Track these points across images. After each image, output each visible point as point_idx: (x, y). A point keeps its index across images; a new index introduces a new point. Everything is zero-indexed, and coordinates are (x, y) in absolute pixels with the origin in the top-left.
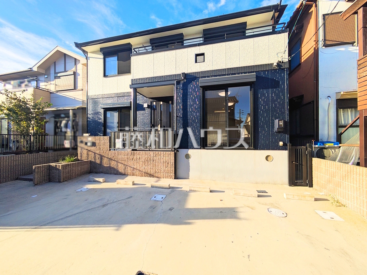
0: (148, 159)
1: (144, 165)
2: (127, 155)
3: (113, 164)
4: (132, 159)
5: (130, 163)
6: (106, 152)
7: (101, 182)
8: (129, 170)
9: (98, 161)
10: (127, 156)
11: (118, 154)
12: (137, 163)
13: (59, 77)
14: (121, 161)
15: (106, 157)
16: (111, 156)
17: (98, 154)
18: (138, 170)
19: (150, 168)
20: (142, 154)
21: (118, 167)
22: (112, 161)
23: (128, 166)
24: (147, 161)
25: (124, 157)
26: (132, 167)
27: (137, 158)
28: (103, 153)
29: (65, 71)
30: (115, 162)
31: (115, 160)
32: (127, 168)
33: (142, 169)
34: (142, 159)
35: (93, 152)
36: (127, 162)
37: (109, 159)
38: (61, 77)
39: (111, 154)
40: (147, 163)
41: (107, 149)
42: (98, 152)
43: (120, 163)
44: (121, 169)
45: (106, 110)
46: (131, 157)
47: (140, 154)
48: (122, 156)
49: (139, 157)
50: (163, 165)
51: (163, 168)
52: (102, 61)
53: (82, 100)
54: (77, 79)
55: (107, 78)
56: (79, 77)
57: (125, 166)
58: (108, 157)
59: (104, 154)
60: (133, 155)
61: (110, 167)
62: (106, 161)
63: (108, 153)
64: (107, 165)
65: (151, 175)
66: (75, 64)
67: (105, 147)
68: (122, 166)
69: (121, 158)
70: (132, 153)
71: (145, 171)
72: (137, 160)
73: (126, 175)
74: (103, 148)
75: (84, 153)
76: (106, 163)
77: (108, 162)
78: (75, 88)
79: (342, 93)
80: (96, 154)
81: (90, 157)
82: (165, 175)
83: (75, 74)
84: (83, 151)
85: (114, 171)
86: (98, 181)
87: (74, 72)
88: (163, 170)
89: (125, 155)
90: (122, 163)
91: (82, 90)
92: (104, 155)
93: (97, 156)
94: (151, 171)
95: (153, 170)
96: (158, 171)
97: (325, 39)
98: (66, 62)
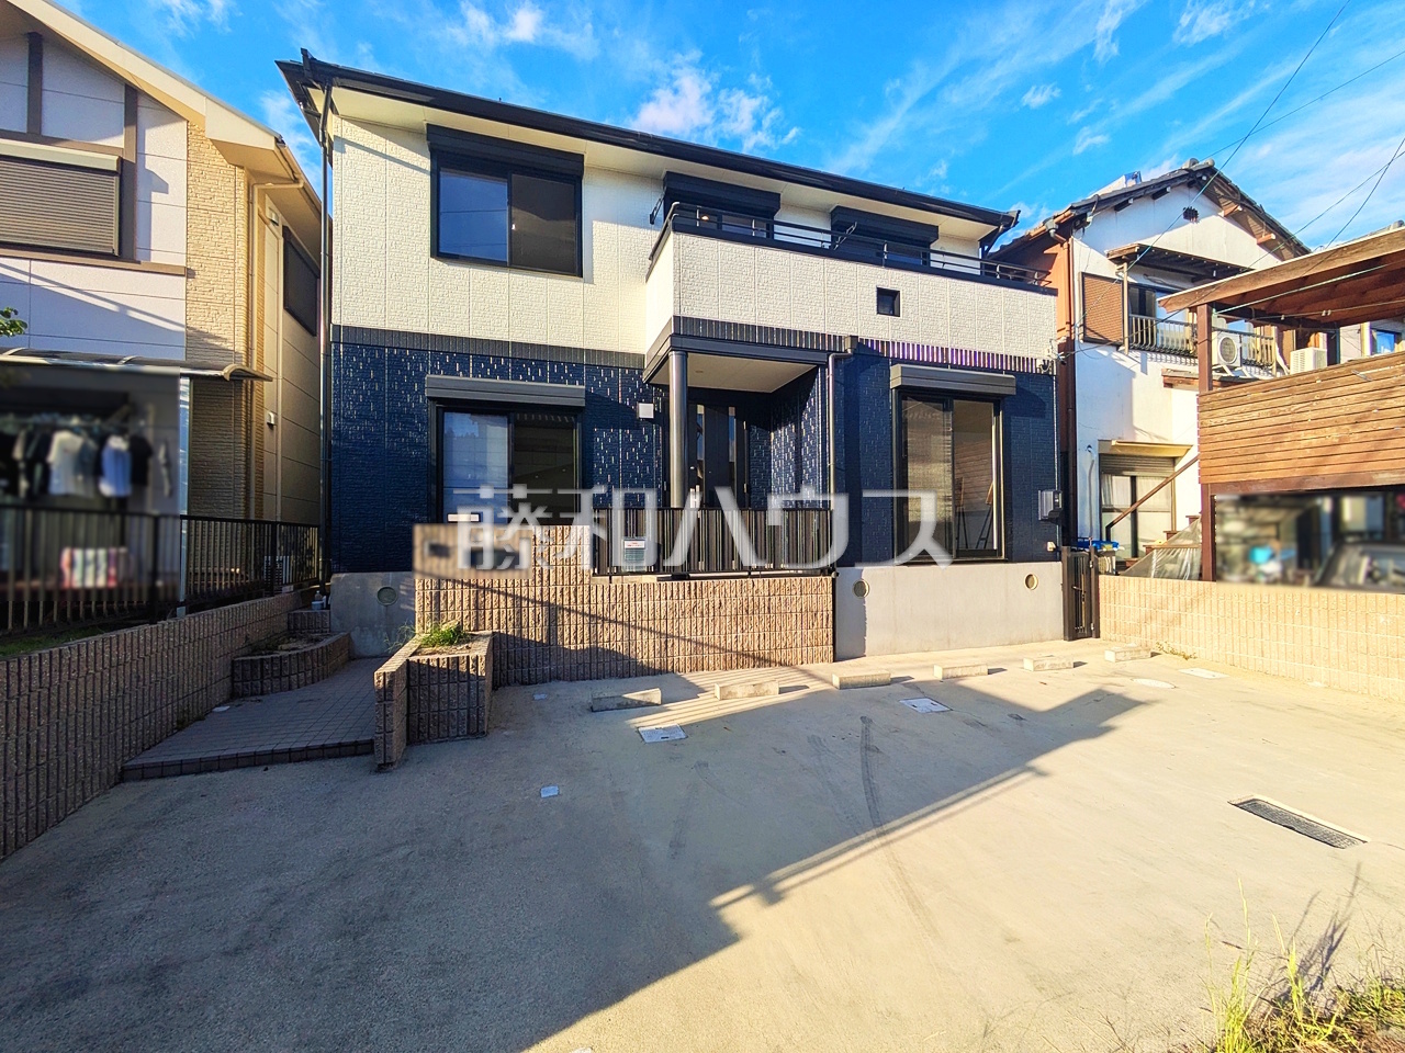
0: (751, 604)
1: (734, 628)
2: (672, 595)
3: (612, 638)
4: (692, 611)
5: (684, 626)
6: (576, 590)
7: (657, 704)
8: (679, 654)
9: (536, 633)
10: (669, 602)
11: (632, 596)
12: (711, 623)
14: (645, 623)
15: (577, 612)
16: (600, 606)
17: (535, 601)
18: (715, 647)
19: (756, 635)
20: (728, 591)
21: (632, 648)
22: (603, 626)
23: (673, 636)
24: (747, 611)
25: (657, 607)
26: (690, 640)
27: (711, 604)
28: (561, 595)
29: (34, 134)
30: (620, 627)
31: (619, 620)
32: (670, 644)
33: (729, 641)
34: (729, 606)
35: (506, 595)
36: (669, 621)
37: (590, 616)
40: (745, 621)
41: (582, 580)
42: (533, 593)
43: (642, 629)
44: (645, 651)
45: (449, 407)
46: (688, 603)
47: (723, 591)
48: (652, 602)
49: (717, 602)
50: (799, 623)
51: (799, 632)
53: (184, 330)
54: (140, 207)
55: (452, 267)
56: (156, 197)
57: (663, 640)
58: (587, 610)
59: (566, 597)
60: (696, 594)
61: (594, 652)
62: (573, 628)
63: (586, 594)
64: (582, 642)
65: (759, 658)
66: (131, 118)
67: (573, 572)
68: (651, 641)
69: (645, 609)
70: (690, 587)
71: (740, 649)
72: (711, 611)
74: (559, 575)
75: (453, 603)
76: (574, 636)
77: (586, 631)
78: (126, 250)
79: (1114, 443)
80: (524, 604)
81: (488, 616)
82: (805, 653)
83: (127, 174)
84: (446, 595)
85: (613, 665)
87: (121, 161)
88: (799, 639)
89: (663, 597)
90: (649, 630)
91: (189, 273)
92: (566, 603)
93: (530, 612)
94: (762, 646)
95: (767, 643)
96: (783, 644)
97: (1084, 325)
98: (46, 86)
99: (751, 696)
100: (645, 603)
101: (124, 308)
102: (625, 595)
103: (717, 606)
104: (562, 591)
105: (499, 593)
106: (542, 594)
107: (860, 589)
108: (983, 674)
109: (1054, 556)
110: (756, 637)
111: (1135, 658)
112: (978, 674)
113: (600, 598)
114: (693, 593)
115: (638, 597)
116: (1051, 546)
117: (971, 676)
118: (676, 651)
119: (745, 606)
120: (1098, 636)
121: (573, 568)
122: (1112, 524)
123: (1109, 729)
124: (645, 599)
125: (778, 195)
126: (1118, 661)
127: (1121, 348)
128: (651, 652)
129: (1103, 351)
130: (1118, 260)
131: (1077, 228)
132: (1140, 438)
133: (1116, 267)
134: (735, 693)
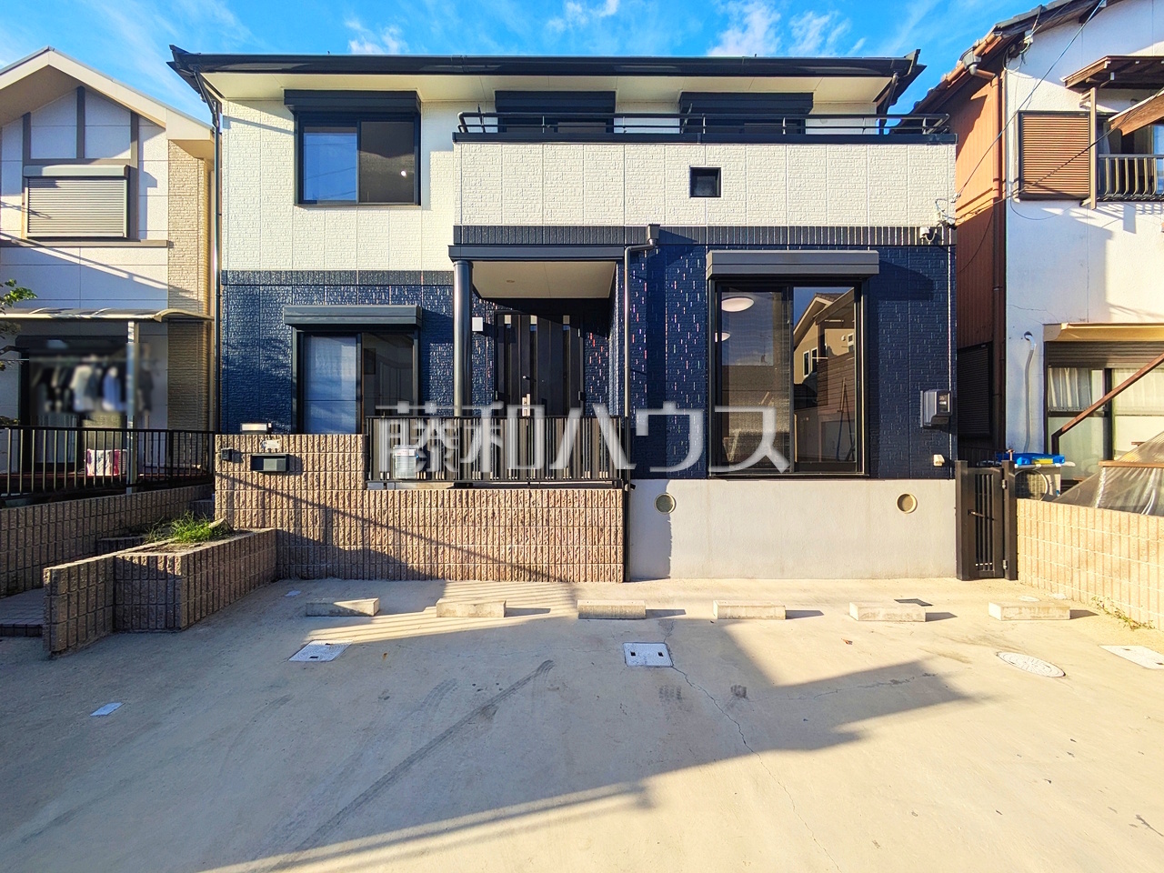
0: (527, 516)
1: (509, 539)
2: (443, 503)
3: (381, 541)
4: (464, 519)
5: (456, 535)
6: (350, 494)
7: (366, 615)
8: (449, 560)
9: (312, 532)
10: (441, 509)
11: (403, 503)
12: (484, 534)
13: (51, 182)
14: (415, 529)
15: (351, 516)
16: (372, 511)
17: (313, 504)
18: (487, 557)
19: (533, 547)
20: (502, 501)
21: (403, 552)
22: (375, 529)
23: (444, 544)
24: (523, 522)
25: (428, 514)
26: (462, 549)
27: (484, 514)
28: (337, 499)
29: (81, 158)
30: (391, 532)
31: (391, 524)
32: (440, 551)
33: (502, 552)
34: (503, 516)
35: (289, 497)
36: (440, 529)
37: (363, 520)
38: (59, 183)
39: (373, 502)
40: (521, 533)
41: (356, 486)
42: (311, 496)
43: (413, 535)
44: (416, 556)
45: (308, 332)
46: (459, 511)
47: (497, 500)
48: (422, 509)
49: (490, 512)
50: (582, 538)
51: (582, 547)
52: (289, 141)
53: (167, 287)
54: (141, 200)
55: (311, 212)
56: (150, 191)
57: (434, 547)
58: (359, 513)
59: (341, 501)
60: (467, 502)
61: (366, 553)
62: (347, 529)
63: (359, 499)
64: (356, 543)
65: (536, 572)
66: (135, 136)
67: (347, 478)
68: (422, 547)
69: (415, 515)
70: (461, 496)
71: (514, 561)
72: (484, 520)
73: (438, 578)
74: (335, 481)
75: (245, 502)
76: (346, 537)
77: (359, 533)
78: (133, 234)
79: (1064, 326)
80: (304, 506)
81: (273, 516)
82: (589, 570)
83: (132, 176)
84: (239, 495)
85: (385, 567)
86: (352, 611)
87: (128, 169)
88: (582, 555)
89: (434, 505)
90: (419, 537)
91: (170, 245)
92: (341, 506)
93: (308, 514)
94: (539, 560)
95: (545, 556)
96: (563, 559)
97: (1021, 180)
98: (87, 124)
99: (472, 616)
100: (415, 509)
101: (131, 275)
102: (397, 501)
103: (490, 515)
104: (337, 495)
105: (282, 495)
106: (319, 497)
107: (664, 504)
108: (776, 618)
109: (945, 472)
110: (533, 550)
111: (1039, 618)
112: (771, 618)
113: (372, 504)
114: (464, 501)
115: (409, 504)
116: (938, 460)
117: (760, 618)
118: (447, 558)
119: (521, 517)
120: (1014, 576)
121: (347, 473)
122: (1061, 432)
123: (851, 738)
124: (416, 506)
125: (613, 93)
126: (1006, 618)
127: (1086, 202)
128: (422, 558)
129: (1056, 210)
130: (1082, 87)
131: (1013, 56)
132: (1118, 317)
133: (1081, 97)
134: (454, 612)
